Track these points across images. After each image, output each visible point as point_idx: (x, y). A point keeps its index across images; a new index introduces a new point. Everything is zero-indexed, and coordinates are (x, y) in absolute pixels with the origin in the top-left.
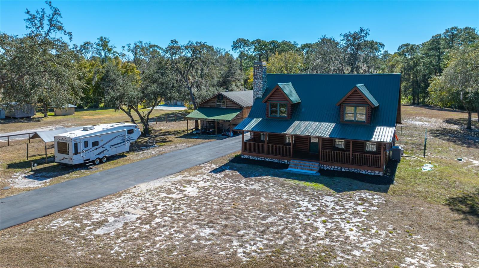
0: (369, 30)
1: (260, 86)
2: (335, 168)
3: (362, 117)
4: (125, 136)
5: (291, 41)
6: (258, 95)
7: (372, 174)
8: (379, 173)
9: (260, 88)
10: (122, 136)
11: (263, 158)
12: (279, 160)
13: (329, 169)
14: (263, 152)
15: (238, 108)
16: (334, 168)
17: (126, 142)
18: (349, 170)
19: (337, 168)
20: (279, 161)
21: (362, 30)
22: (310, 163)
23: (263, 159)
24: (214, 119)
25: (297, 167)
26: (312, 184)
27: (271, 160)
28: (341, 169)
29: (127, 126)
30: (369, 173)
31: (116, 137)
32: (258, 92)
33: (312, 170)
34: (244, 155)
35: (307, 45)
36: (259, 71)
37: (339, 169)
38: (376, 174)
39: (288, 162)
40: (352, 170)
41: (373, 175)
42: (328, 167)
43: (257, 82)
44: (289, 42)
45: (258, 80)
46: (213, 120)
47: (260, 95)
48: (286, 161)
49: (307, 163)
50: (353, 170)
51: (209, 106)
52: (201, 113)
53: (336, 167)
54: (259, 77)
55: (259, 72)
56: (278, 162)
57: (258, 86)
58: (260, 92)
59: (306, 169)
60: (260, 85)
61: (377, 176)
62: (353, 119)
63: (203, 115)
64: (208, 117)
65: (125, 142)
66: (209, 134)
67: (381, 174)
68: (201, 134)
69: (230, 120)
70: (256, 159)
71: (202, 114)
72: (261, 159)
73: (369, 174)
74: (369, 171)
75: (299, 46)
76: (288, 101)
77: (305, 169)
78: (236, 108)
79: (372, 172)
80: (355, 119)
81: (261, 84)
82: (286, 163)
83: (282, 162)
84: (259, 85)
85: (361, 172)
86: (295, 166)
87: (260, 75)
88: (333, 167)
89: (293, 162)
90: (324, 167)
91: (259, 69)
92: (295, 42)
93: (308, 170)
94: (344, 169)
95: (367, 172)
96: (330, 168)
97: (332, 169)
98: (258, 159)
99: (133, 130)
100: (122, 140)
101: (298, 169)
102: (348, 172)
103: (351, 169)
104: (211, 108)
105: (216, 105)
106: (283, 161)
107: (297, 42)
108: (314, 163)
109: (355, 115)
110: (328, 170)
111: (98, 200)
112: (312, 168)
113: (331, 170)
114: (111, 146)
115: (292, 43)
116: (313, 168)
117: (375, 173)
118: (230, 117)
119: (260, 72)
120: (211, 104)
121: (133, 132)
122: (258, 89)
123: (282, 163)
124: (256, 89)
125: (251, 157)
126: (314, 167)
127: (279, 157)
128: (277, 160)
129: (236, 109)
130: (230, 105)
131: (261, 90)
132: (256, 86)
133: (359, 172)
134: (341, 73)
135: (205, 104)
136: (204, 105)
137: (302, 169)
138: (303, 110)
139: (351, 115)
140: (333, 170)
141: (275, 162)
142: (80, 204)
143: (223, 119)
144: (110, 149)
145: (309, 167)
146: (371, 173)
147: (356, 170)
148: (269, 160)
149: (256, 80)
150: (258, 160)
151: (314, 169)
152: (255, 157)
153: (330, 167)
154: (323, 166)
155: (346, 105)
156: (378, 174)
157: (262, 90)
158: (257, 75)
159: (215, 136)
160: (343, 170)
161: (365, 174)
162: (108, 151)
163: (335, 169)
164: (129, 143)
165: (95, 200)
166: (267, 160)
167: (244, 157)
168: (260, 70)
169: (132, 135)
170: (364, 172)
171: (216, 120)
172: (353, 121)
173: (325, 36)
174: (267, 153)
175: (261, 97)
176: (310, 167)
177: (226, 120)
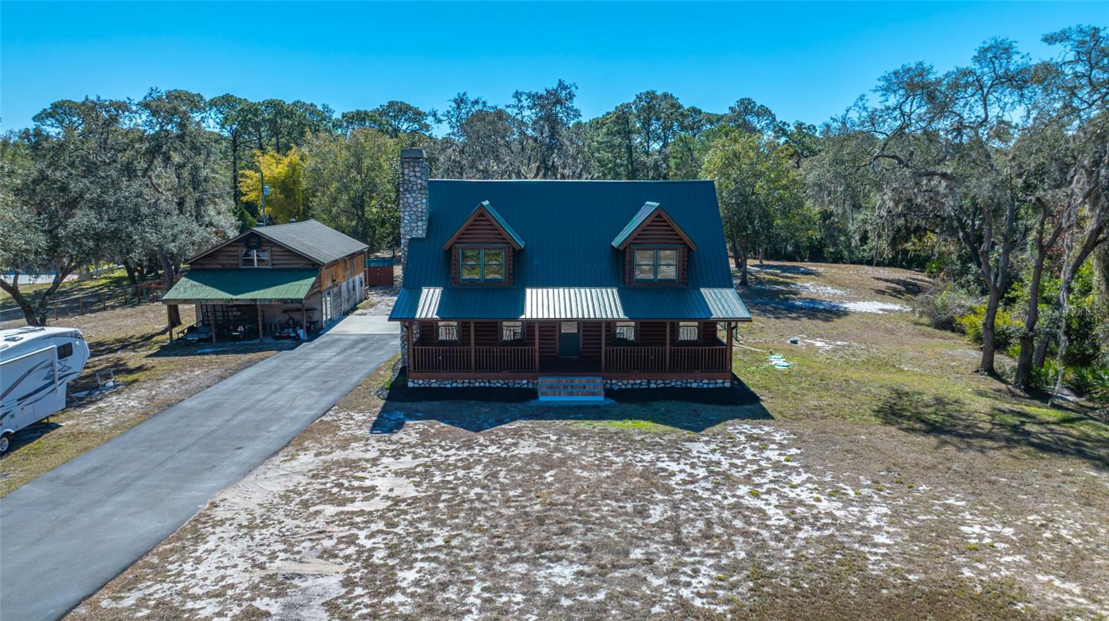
0: (577, 88)
1: (420, 210)
2: (635, 384)
3: (669, 272)
4: (52, 365)
5: (315, 103)
6: (414, 232)
7: (711, 386)
8: (723, 383)
9: (419, 215)
10: (46, 367)
11: (466, 381)
12: (506, 381)
13: (623, 387)
14: (467, 368)
15: (307, 266)
16: (632, 385)
17: (59, 383)
18: (665, 384)
19: (640, 384)
20: (507, 384)
21: (562, 85)
22: (584, 379)
23: (465, 385)
24: (256, 300)
25: (557, 393)
26: (626, 424)
27: (487, 385)
28: (649, 383)
29: (55, 336)
30: (705, 384)
31: (29, 372)
32: (414, 225)
33: (593, 394)
34: (416, 381)
35: (358, 113)
36: (414, 171)
37: (644, 386)
38: (718, 386)
39: (528, 383)
40: (670, 383)
41: (712, 389)
42: (620, 384)
43: (411, 200)
44: (312, 105)
45: (414, 195)
46: (252, 300)
47: (420, 232)
48: (525, 382)
49: (577, 381)
50: (673, 384)
51: (219, 267)
52: (206, 284)
53: (638, 382)
54: (415, 188)
55: (415, 176)
56: (505, 386)
57: (415, 209)
58: (420, 223)
59: (580, 393)
60: (419, 206)
61: (720, 388)
62: (651, 277)
63: (216, 290)
64: (234, 295)
65: (53, 382)
66: (236, 338)
67: (728, 385)
68: (214, 340)
69: (301, 300)
70: (448, 386)
71: (208, 288)
72: (460, 385)
73: (705, 386)
74: (704, 381)
75: (337, 115)
76: (508, 243)
77: (578, 395)
78: (301, 266)
79: (711, 382)
80: (656, 275)
81: (422, 203)
82: (526, 386)
83: (515, 384)
84: (416, 206)
85: (689, 385)
86: (550, 389)
87: (419, 181)
88: (631, 382)
89: (544, 382)
90: (611, 384)
91: (414, 167)
92: (324, 106)
93: (583, 394)
94: (656, 383)
95: (701, 384)
96: (626, 385)
97: (629, 386)
98: (454, 385)
99: (70, 344)
100: (46, 378)
101: (560, 395)
102: (662, 388)
103: (669, 381)
104: (226, 270)
105: (240, 263)
106: (516, 382)
107: (330, 107)
108: (591, 378)
109: (655, 267)
110: (620, 389)
111: (140, 562)
112: (590, 389)
113: (628, 389)
114: (18, 400)
115: (320, 108)
116: (593, 390)
117: (716, 383)
118: (298, 289)
119: (418, 174)
120: (225, 260)
121: (70, 353)
122: (414, 217)
123: (514, 388)
124: (407, 218)
125: (434, 384)
126: (594, 387)
127: (505, 374)
128: (502, 382)
129: (300, 270)
130: (283, 262)
131: (422, 220)
132: (408, 209)
133: (684, 386)
134: (556, 179)
135: (203, 262)
136: (203, 265)
137: (571, 394)
138: (535, 262)
139: (647, 268)
140: (632, 389)
141: (498, 387)
142: (100, 589)
143: (281, 297)
144: (16, 410)
145: (584, 387)
146: (708, 384)
147: (679, 383)
148: (482, 384)
149: (408, 196)
150: (452, 388)
151: (596, 390)
152: (446, 382)
153: (625, 382)
154: (609, 382)
155: (637, 246)
156: (722, 385)
157: (424, 218)
158: (410, 182)
159: (257, 341)
160: (653, 386)
161: (697, 388)
162: (12, 416)
163: (634, 387)
164: (64, 385)
165: (133, 563)
166: (477, 384)
167: (416, 385)
168: (417, 169)
169: (69, 361)
170: (694, 385)
171: (260, 300)
172: (653, 280)
173: (464, 94)
174: (476, 369)
175: (424, 236)
176: (587, 389)
177: (291, 299)
